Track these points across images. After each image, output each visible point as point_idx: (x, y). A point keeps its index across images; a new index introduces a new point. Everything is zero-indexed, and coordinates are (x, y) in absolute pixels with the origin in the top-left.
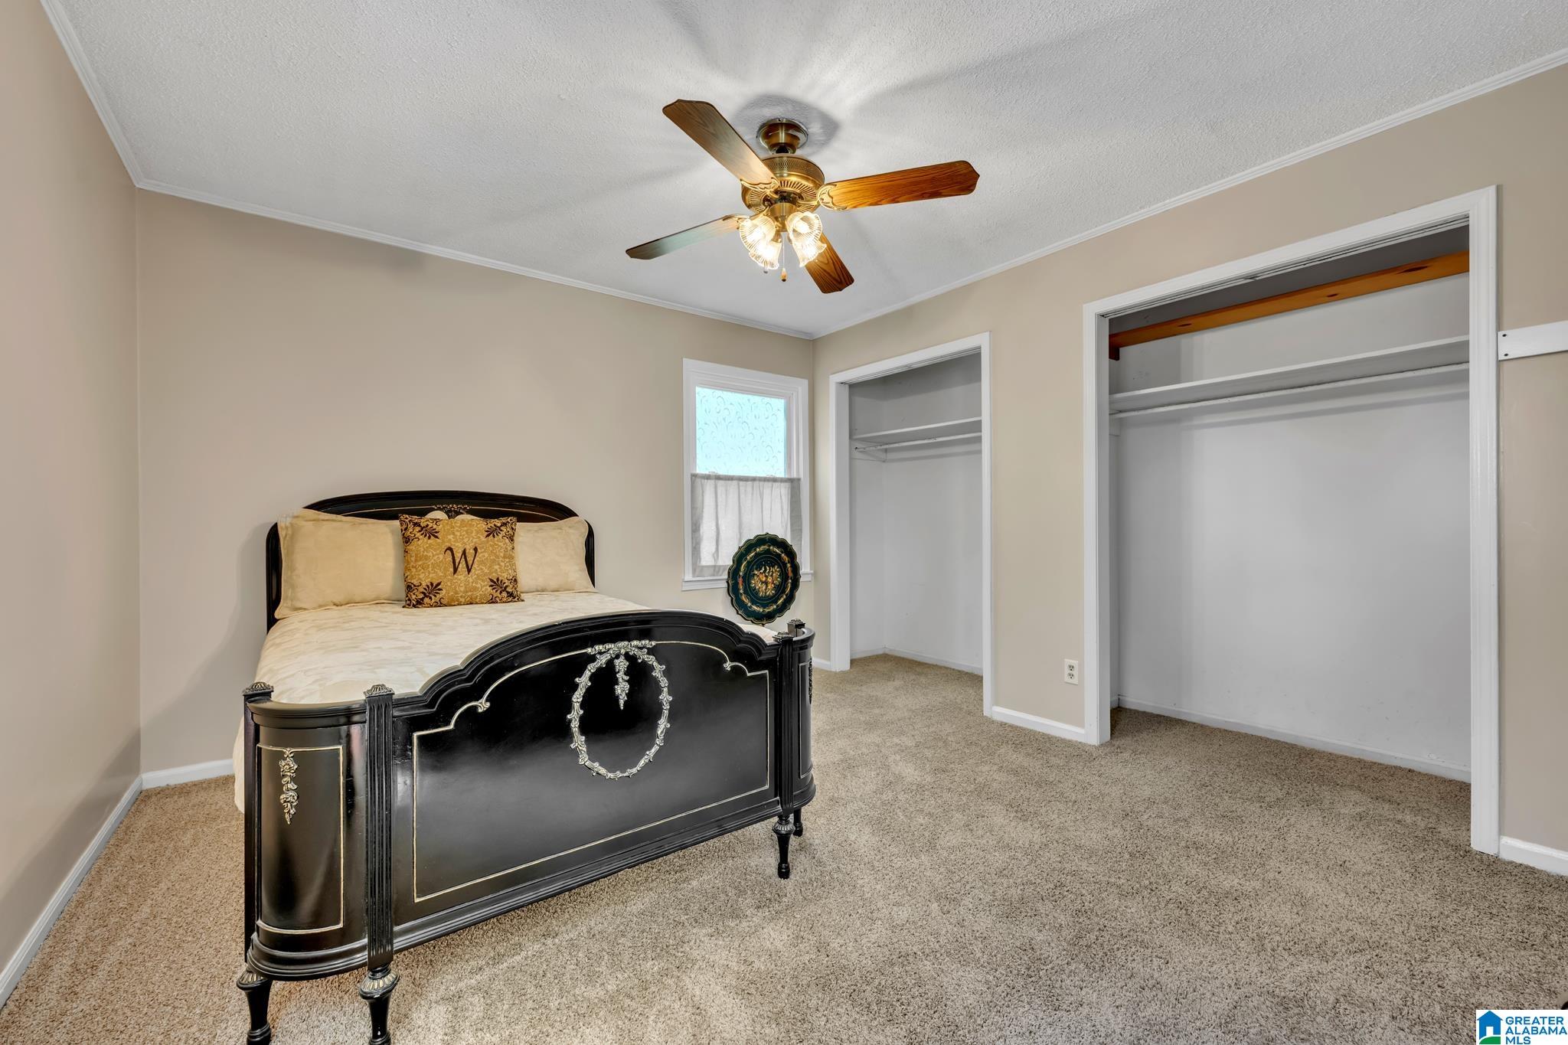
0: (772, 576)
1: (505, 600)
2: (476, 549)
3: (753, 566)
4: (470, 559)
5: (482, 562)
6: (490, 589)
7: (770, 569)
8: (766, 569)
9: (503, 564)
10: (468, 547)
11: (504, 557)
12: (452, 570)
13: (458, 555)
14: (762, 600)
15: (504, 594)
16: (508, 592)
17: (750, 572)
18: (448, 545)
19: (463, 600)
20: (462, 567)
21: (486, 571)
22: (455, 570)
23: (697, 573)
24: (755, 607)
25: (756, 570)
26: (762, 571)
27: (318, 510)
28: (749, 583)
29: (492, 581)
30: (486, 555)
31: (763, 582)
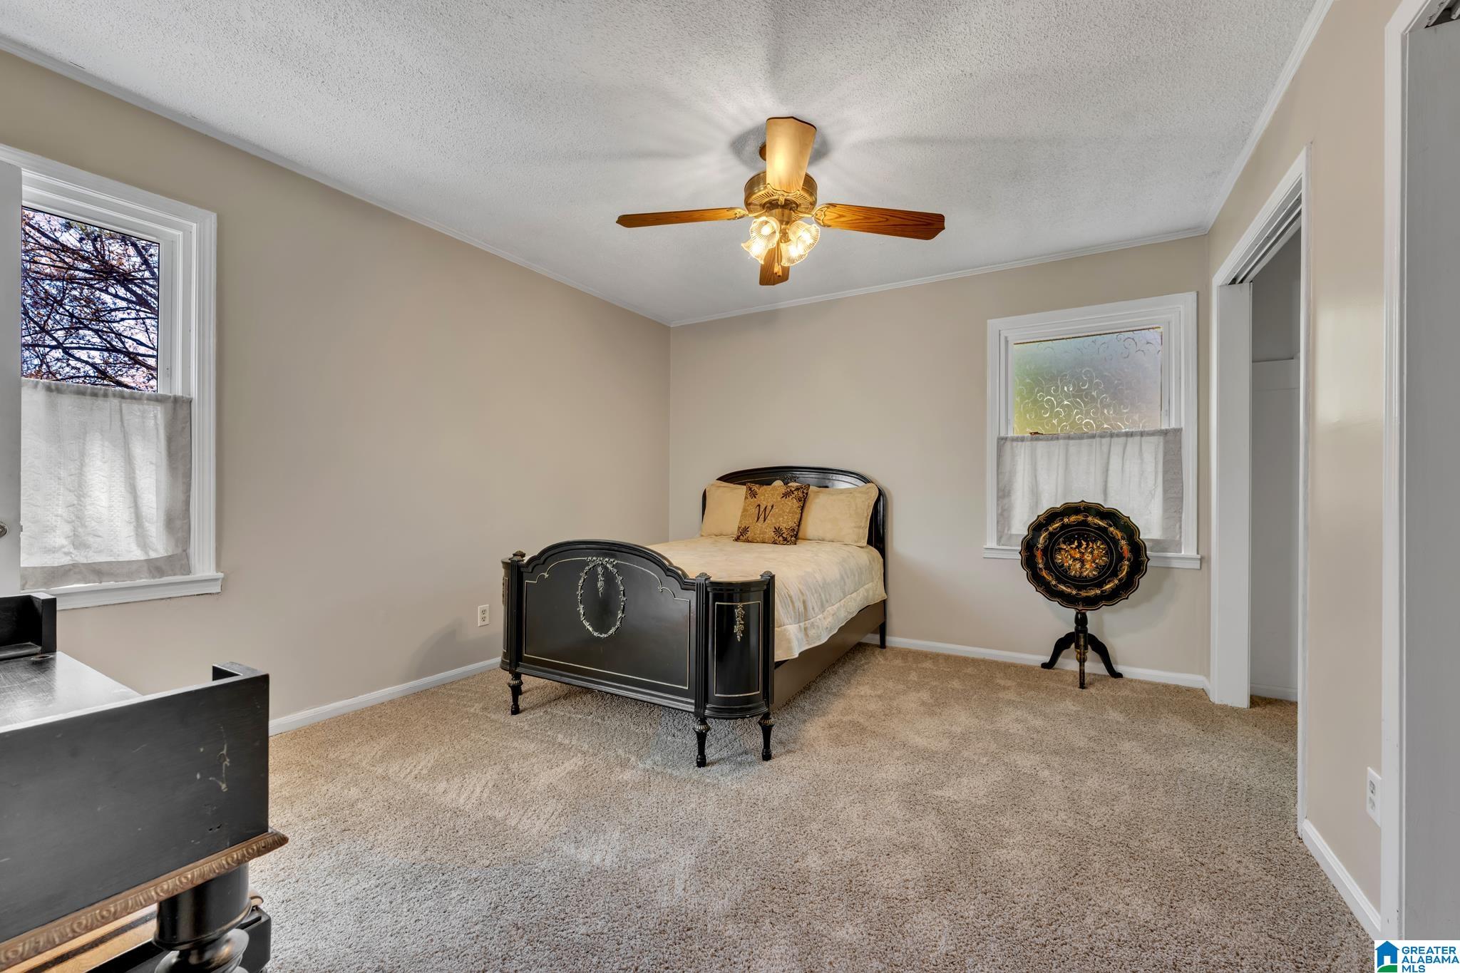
0: (1092, 553)
1: (782, 542)
2: (772, 507)
3: (1059, 537)
4: (767, 513)
5: (773, 516)
6: (773, 534)
7: (1088, 545)
8: (1080, 545)
9: (786, 517)
10: (769, 505)
11: (789, 513)
12: (756, 519)
13: (762, 509)
14: (1075, 581)
15: (781, 538)
16: (783, 538)
17: (1054, 544)
18: (759, 503)
19: (758, 539)
20: (762, 517)
21: (774, 521)
22: (758, 519)
23: (1003, 541)
24: (1062, 587)
25: (1064, 542)
26: (1074, 546)
27: (725, 481)
28: (1053, 559)
29: (775, 528)
30: (777, 510)
31: (1075, 560)
